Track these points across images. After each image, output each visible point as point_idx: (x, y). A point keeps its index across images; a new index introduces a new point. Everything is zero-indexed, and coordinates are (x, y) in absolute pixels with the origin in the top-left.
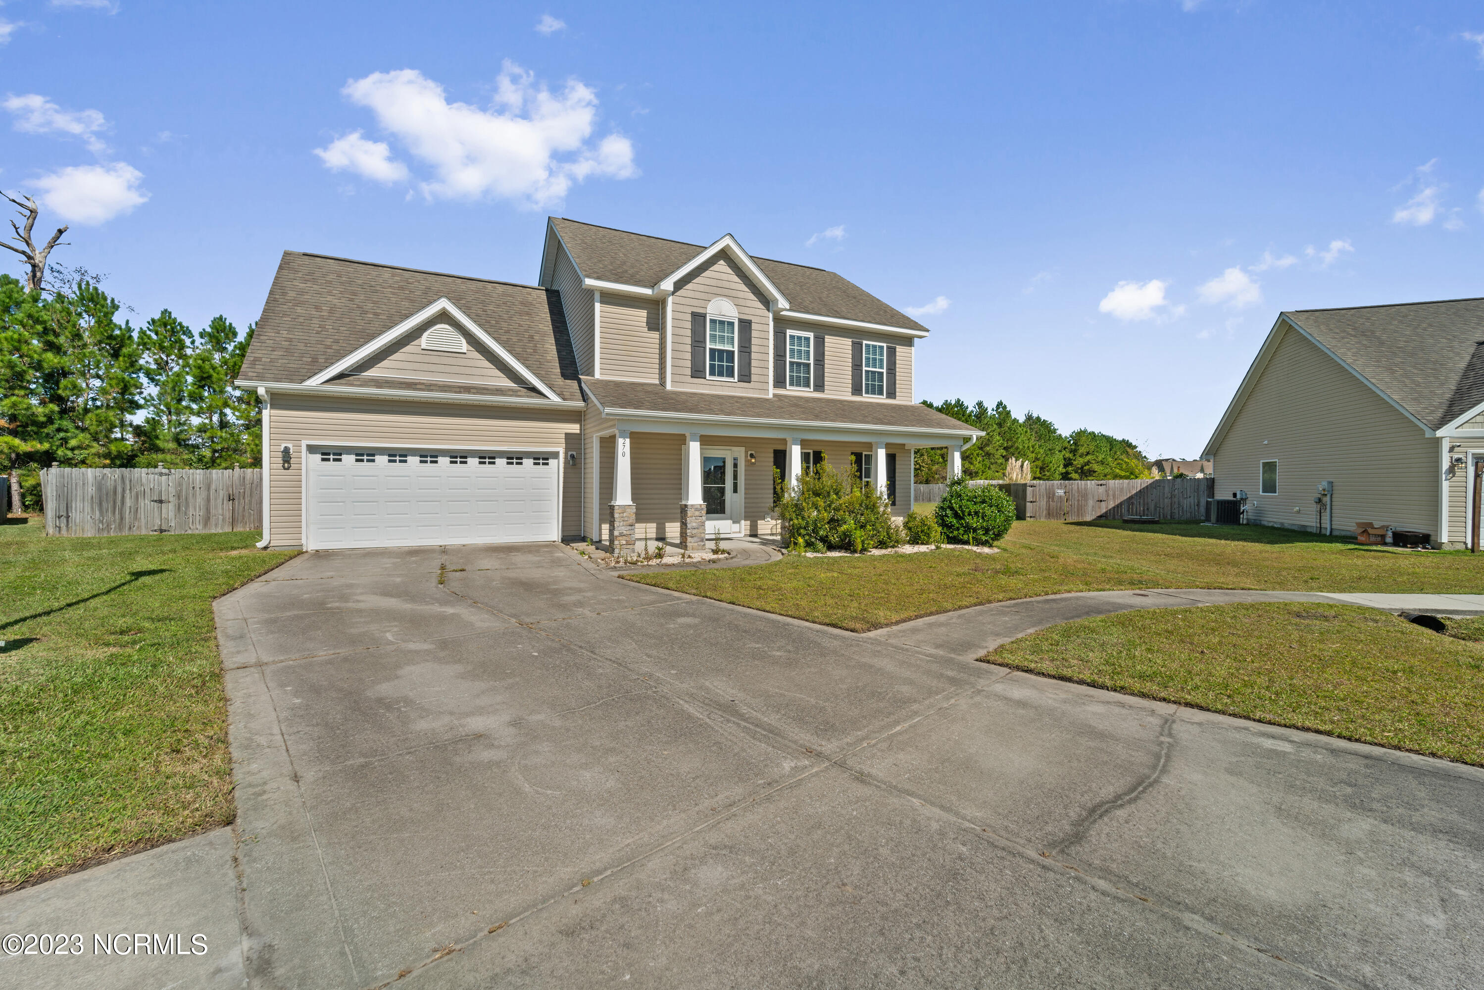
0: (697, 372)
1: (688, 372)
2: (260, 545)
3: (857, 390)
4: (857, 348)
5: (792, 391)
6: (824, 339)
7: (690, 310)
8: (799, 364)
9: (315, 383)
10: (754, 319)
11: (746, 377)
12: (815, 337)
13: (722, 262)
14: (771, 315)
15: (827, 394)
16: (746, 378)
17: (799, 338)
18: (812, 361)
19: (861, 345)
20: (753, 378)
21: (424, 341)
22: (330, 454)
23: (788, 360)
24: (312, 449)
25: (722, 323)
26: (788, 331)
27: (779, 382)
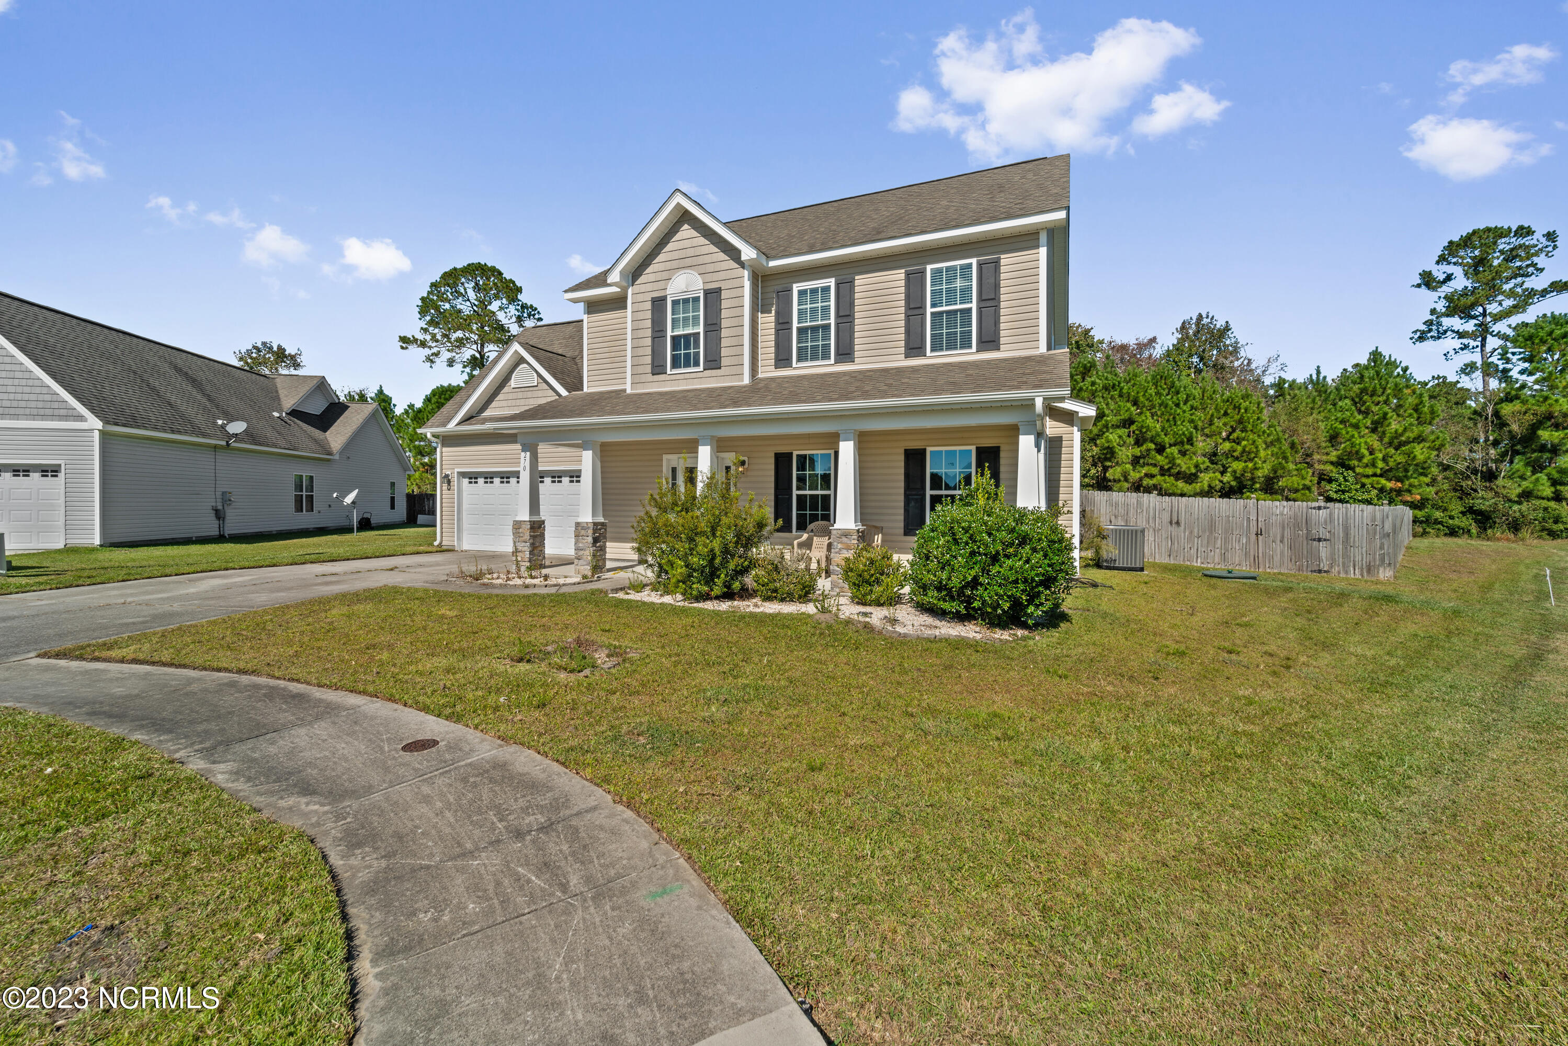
0: (658, 369)
1: (649, 369)
2: (436, 543)
3: (914, 348)
4: (914, 283)
5: (799, 369)
6: (852, 282)
7: (649, 297)
8: (815, 329)
9: (452, 425)
10: (723, 285)
11: (713, 362)
12: (838, 285)
13: (686, 226)
14: (746, 273)
15: (860, 364)
16: (713, 364)
17: (814, 291)
18: (832, 321)
19: (923, 272)
20: (724, 362)
21: (513, 383)
22: (473, 477)
23: (795, 325)
24: (463, 475)
25: (686, 301)
26: (795, 286)
27: (782, 360)
